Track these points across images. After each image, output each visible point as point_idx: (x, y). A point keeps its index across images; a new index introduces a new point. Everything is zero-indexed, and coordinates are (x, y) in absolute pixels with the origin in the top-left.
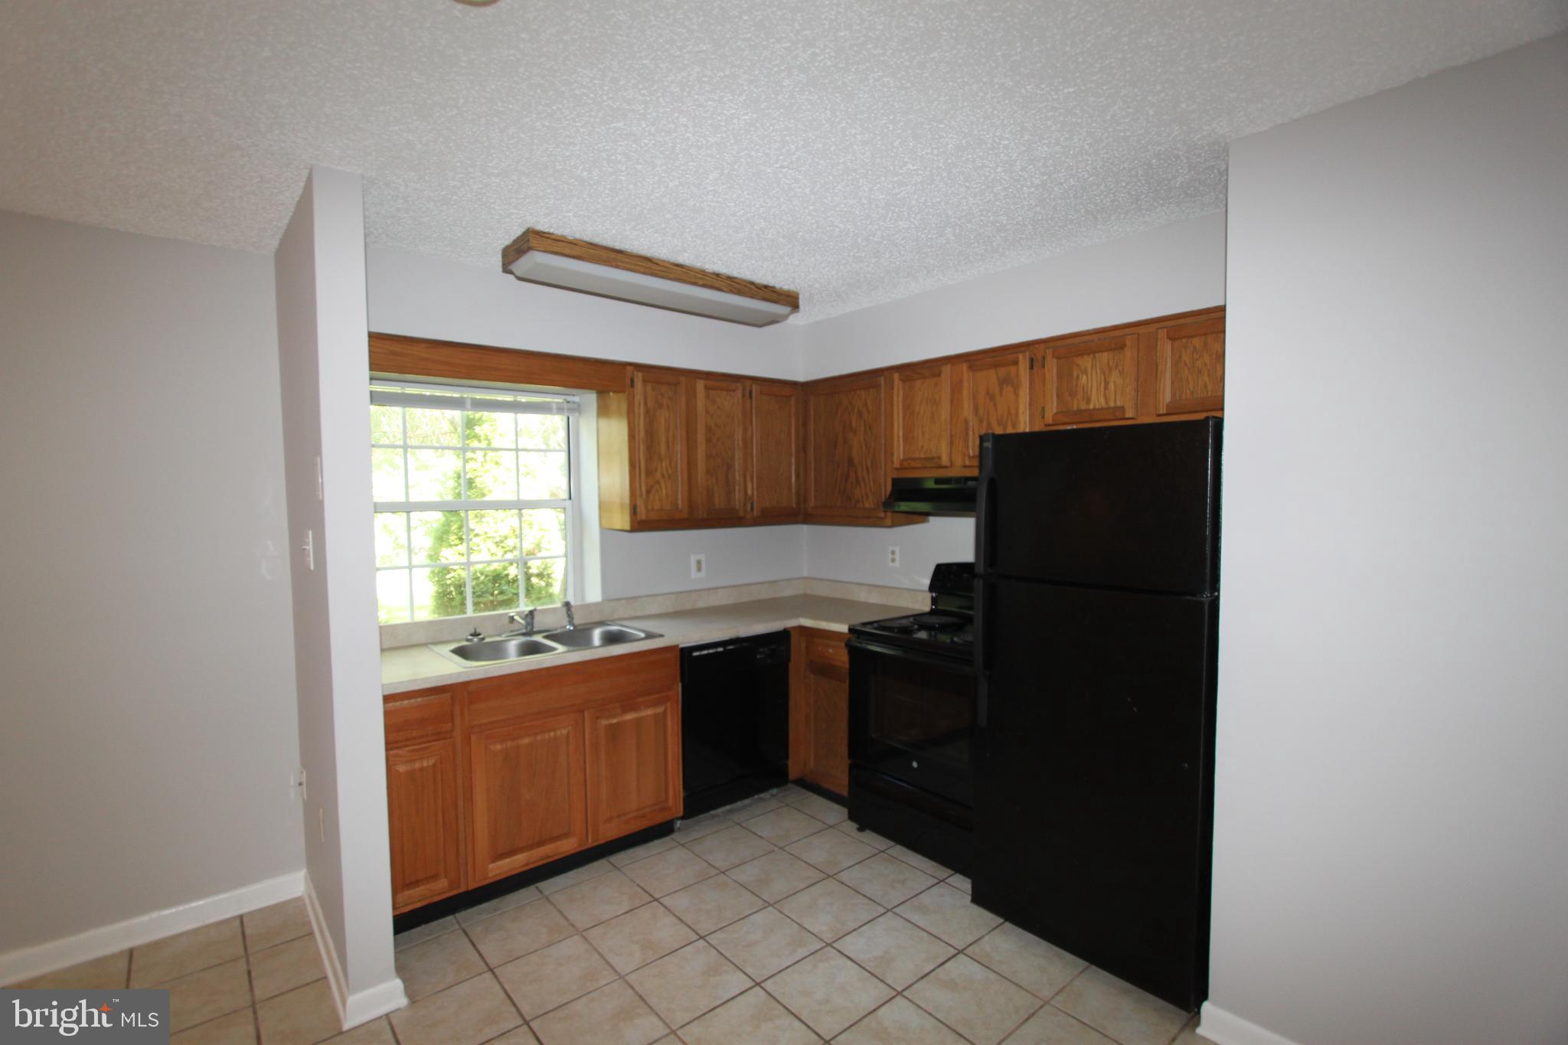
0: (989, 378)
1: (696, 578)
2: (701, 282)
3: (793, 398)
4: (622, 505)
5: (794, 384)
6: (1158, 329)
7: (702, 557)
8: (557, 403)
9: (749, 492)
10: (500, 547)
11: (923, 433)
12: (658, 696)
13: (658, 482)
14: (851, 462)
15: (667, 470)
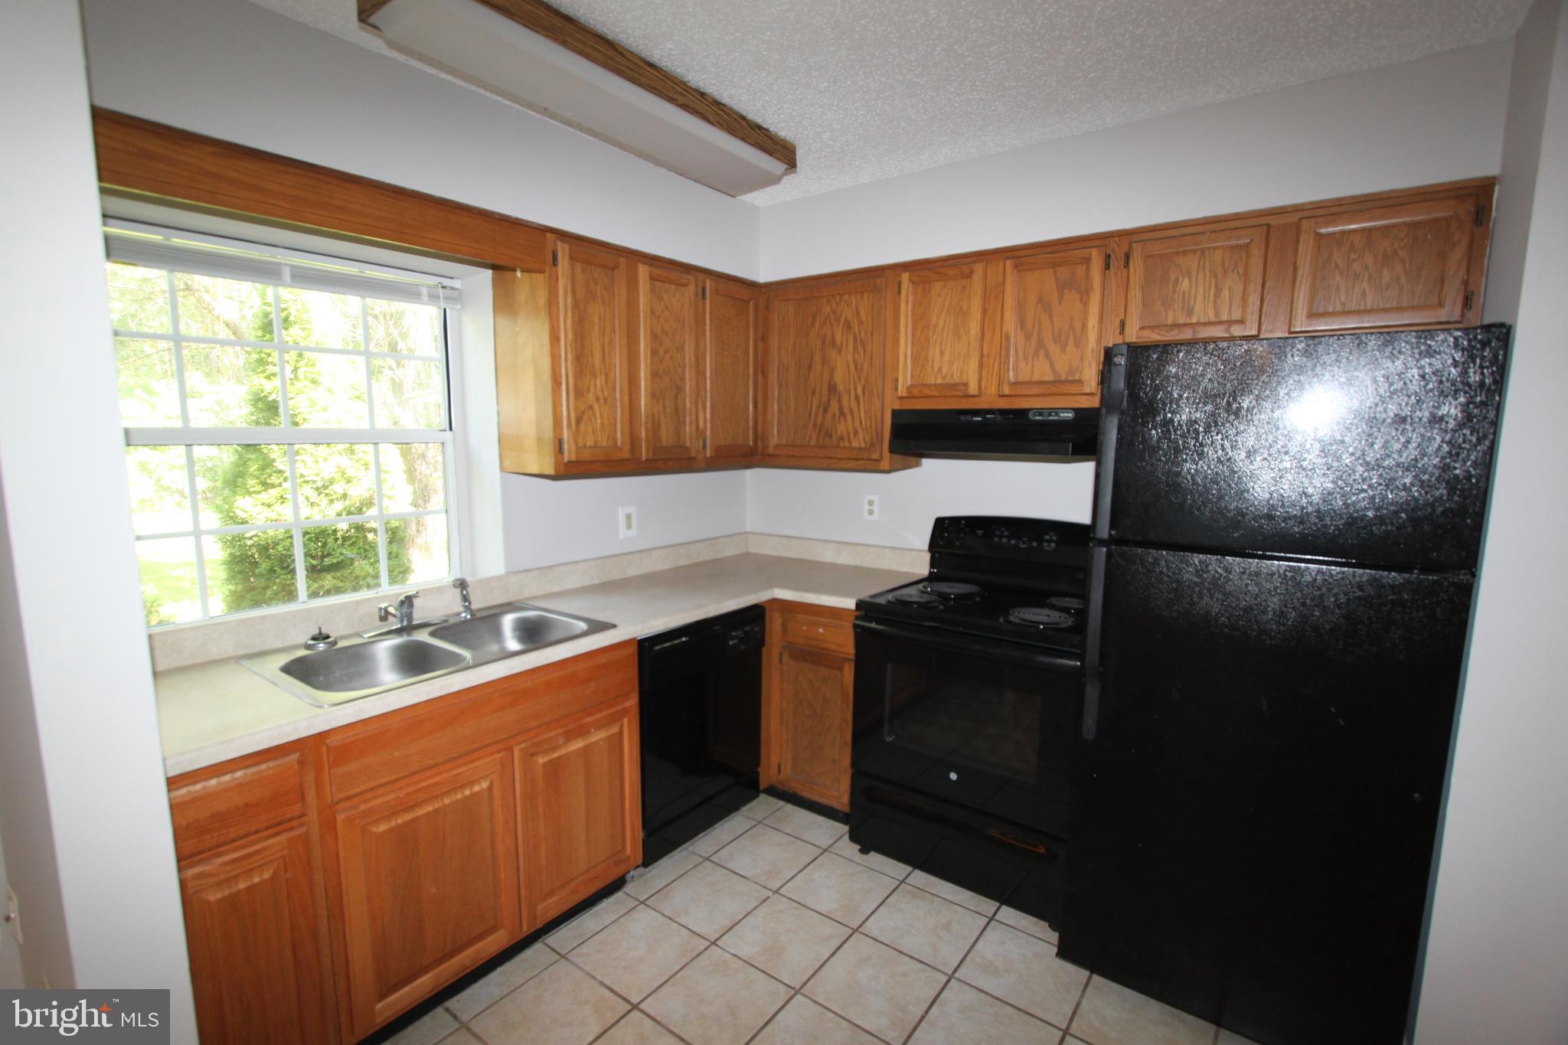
0: (1043, 281)
1: (625, 536)
2: (681, 100)
3: (751, 303)
4: (540, 440)
5: (752, 285)
6: (1300, 219)
7: (632, 510)
8: (429, 287)
9: (701, 425)
10: (323, 495)
11: (942, 353)
12: (610, 711)
13: (591, 408)
14: (832, 388)
15: (602, 391)
